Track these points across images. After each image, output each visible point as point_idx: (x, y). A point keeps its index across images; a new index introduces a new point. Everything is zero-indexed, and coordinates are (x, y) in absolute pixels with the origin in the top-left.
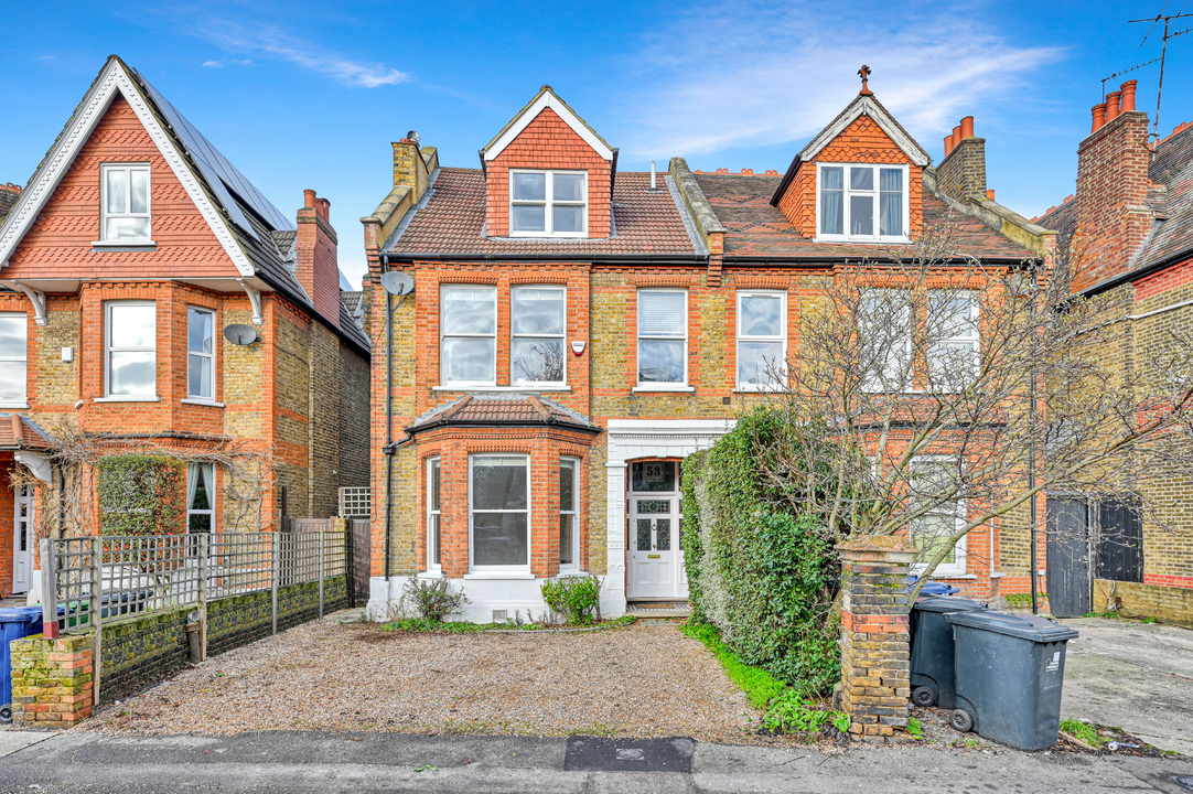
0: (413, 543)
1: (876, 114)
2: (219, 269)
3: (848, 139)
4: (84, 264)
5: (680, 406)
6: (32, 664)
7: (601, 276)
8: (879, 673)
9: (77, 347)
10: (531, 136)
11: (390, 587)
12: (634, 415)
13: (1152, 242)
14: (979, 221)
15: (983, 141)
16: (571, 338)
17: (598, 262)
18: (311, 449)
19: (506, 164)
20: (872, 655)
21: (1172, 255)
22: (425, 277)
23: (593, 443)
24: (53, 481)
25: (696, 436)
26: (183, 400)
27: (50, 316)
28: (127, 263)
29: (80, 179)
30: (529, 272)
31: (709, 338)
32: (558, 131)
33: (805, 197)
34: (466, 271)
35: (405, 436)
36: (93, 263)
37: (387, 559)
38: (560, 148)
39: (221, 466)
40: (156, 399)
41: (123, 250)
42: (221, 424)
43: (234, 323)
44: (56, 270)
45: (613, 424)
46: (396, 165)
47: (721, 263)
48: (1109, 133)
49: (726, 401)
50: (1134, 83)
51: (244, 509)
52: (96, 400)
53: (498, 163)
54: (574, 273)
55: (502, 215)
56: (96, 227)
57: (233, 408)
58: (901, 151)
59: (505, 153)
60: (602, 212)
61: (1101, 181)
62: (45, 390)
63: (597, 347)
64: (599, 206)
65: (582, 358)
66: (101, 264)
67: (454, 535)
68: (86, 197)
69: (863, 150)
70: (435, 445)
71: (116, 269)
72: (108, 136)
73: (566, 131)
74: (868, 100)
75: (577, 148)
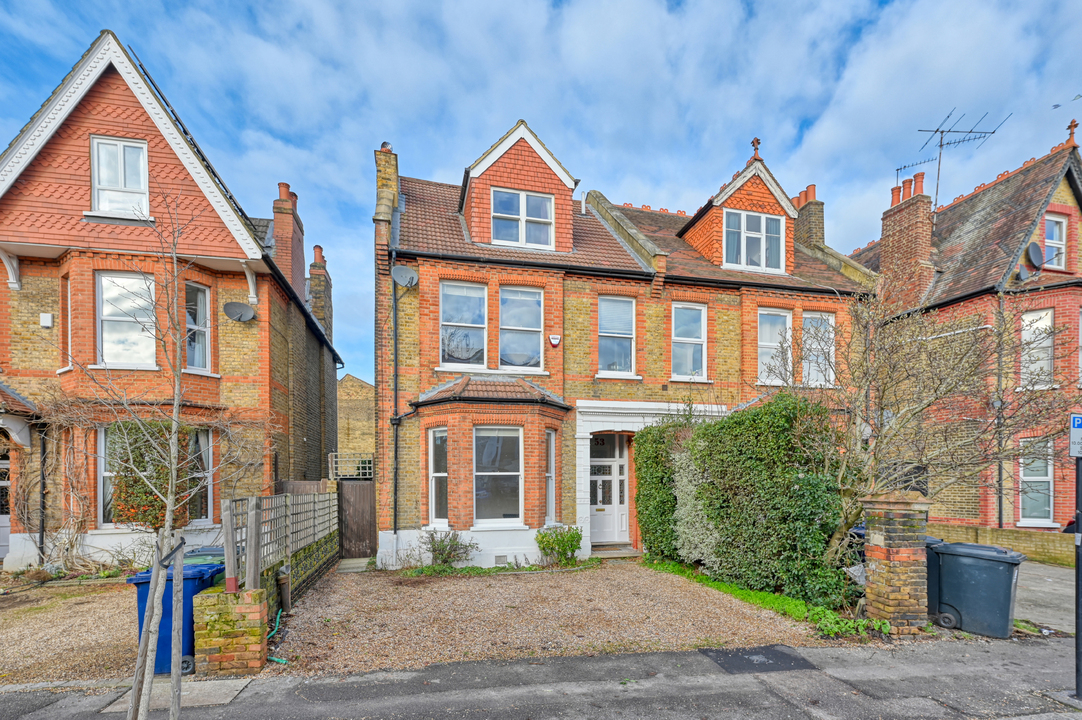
0: (417, 502)
1: (764, 175)
2: (223, 249)
3: (745, 192)
4: (74, 232)
5: (631, 391)
6: (216, 617)
7: (573, 283)
8: (907, 589)
9: (58, 313)
10: (508, 161)
11: (397, 539)
12: (596, 397)
13: (935, 287)
14: (823, 263)
15: (823, 204)
16: (548, 332)
17: (571, 271)
18: (291, 418)
19: (488, 182)
20: (903, 577)
21: (953, 297)
22: (427, 273)
23: (565, 419)
24: (32, 445)
25: (643, 415)
26: (183, 371)
27: (24, 281)
28: (123, 236)
29: (67, 148)
30: (515, 275)
31: (652, 338)
32: (530, 159)
33: (715, 233)
34: (462, 271)
35: (410, 410)
36: (84, 233)
37: (396, 516)
38: (532, 174)
39: (217, 432)
40: (157, 369)
41: (118, 222)
42: (218, 394)
43: (229, 301)
44: (42, 236)
45: (580, 403)
46: (378, 171)
47: (663, 280)
48: (906, 208)
49: (665, 388)
50: (923, 174)
51: (242, 474)
52: (90, 367)
53: (481, 181)
54: (551, 279)
55: (485, 225)
56: (87, 197)
57: (229, 380)
58: (780, 205)
59: (488, 173)
60: (566, 231)
61: (899, 241)
62: (20, 355)
63: (568, 341)
64: (564, 226)
65: (557, 349)
66: (94, 234)
67: (461, 494)
68: (75, 166)
69: (755, 202)
70: (441, 418)
71: (112, 241)
72: (99, 109)
73: (537, 160)
74: (758, 164)
75: (546, 176)
